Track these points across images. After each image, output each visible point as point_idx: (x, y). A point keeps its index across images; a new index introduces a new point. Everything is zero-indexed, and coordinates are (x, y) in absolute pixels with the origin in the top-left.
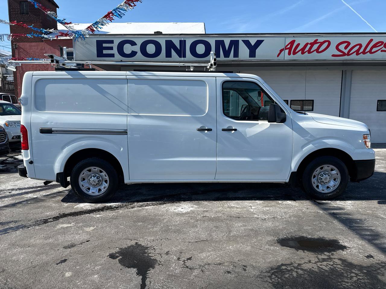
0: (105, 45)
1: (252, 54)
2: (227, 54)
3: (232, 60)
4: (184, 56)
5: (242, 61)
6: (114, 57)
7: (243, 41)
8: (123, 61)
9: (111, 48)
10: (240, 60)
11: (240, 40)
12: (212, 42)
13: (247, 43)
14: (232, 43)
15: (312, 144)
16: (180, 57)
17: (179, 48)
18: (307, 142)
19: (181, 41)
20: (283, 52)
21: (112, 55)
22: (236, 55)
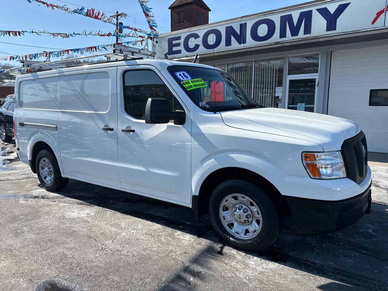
0: (174, 42)
1: (331, 25)
2: (295, 32)
3: (302, 38)
4: (244, 42)
5: (316, 38)
6: (180, 53)
7: (318, 10)
8: (188, 56)
9: (178, 45)
10: (313, 37)
11: (314, 9)
12: (277, 19)
13: (324, 12)
14: (302, 15)
15: (214, 159)
16: (240, 43)
17: (239, 33)
18: (208, 154)
19: (241, 25)
20: (384, 14)
21: (179, 52)
22: (308, 30)
